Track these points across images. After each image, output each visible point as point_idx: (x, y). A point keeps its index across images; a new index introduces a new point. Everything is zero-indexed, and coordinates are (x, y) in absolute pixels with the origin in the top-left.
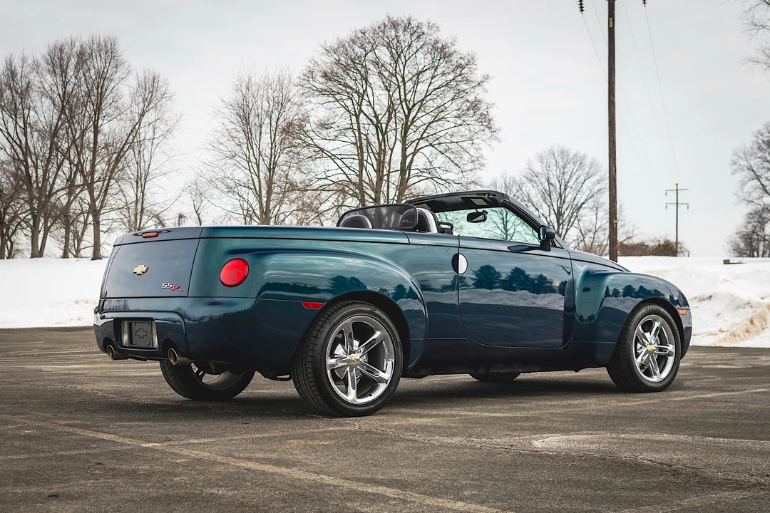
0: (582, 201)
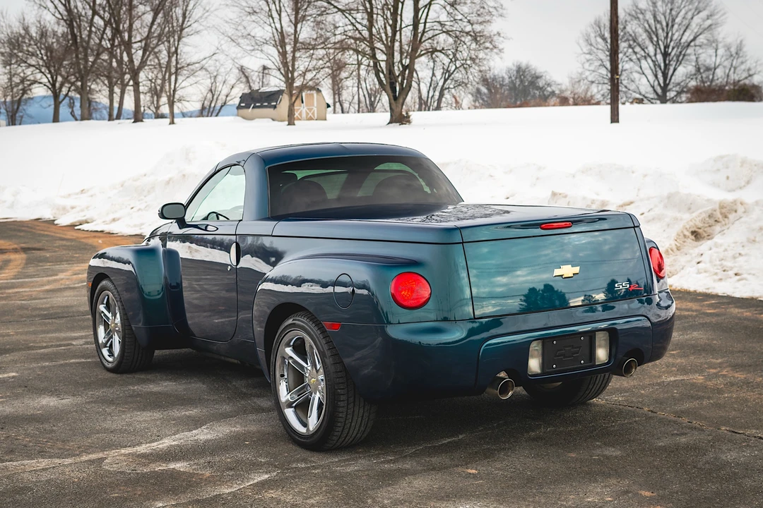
0: (692, 37)
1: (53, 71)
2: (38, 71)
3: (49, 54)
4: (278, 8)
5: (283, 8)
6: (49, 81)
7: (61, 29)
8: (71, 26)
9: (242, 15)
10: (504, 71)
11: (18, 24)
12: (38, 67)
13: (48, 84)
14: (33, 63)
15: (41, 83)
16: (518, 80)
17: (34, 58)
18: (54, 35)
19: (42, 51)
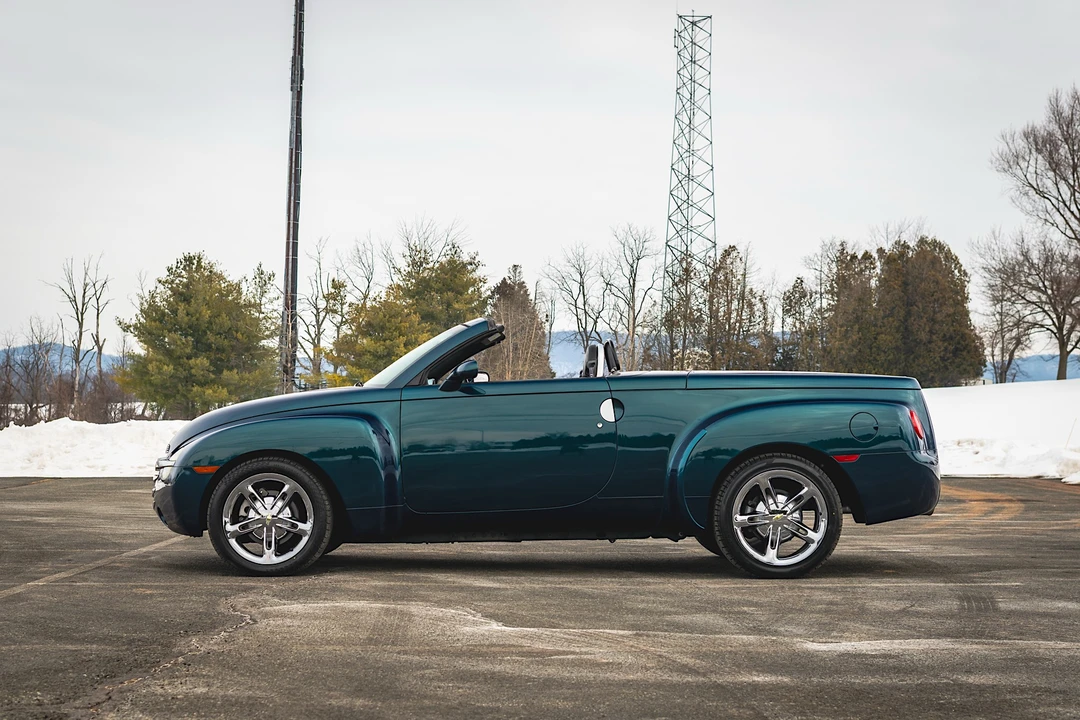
2: (1039, 310)
3: (1055, 287)
11: (1014, 246)
12: (1039, 304)
13: (1052, 328)
14: (1034, 299)
15: (1042, 326)
17: (1034, 292)
18: (1063, 260)
19: (1047, 283)
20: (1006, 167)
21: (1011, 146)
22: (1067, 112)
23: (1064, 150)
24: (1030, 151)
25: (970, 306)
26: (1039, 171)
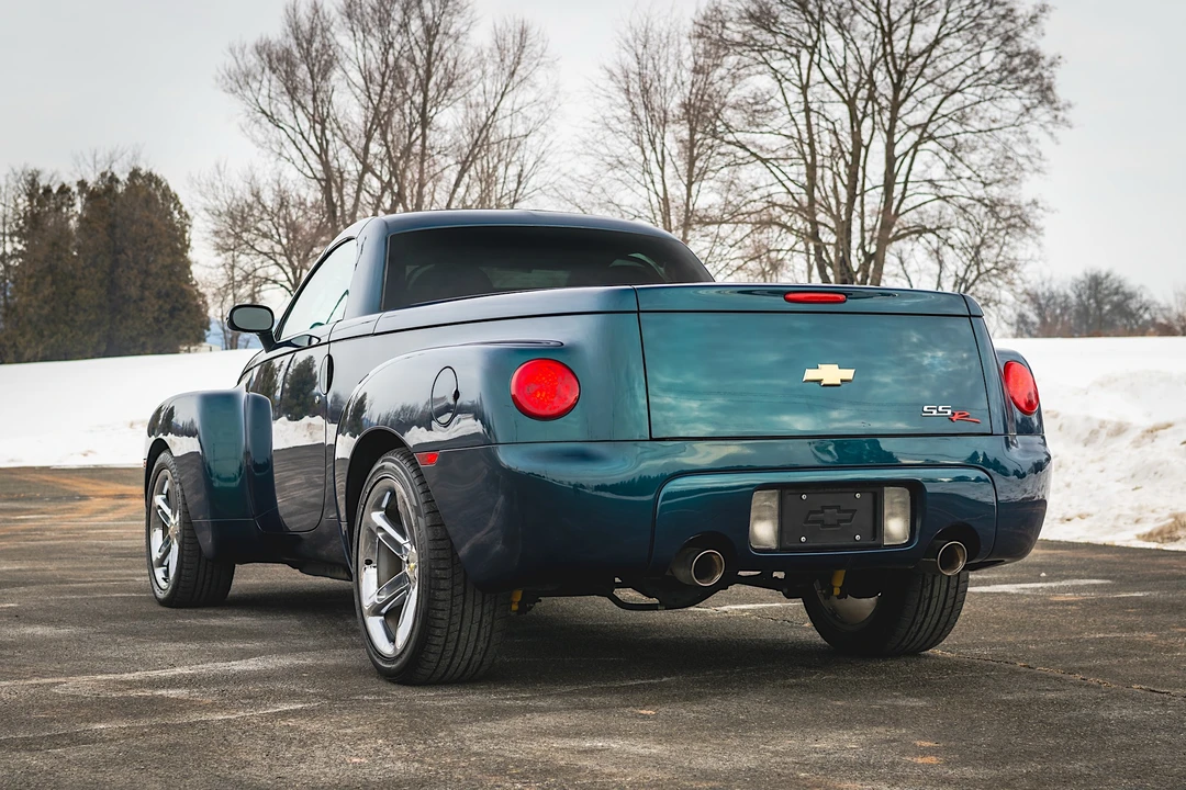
1: (296, 264)
2: (272, 262)
3: (291, 236)
4: (660, 159)
5: (668, 158)
6: (289, 280)
7: (313, 194)
8: (327, 191)
9: (599, 168)
10: (1069, 285)
11: (241, 184)
12: (272, 256)
13: (287, 284)
14: (266, 249)
15: (275, 282)
16: (1092, 301)
17: (266, 241)
18: (300, 204)
19: (281, 230)
20: (235, 85)
21: (241, 63)
22: (306, 26)
23: (302, 72)
24: (263, 69)
25: (191, 255)
26: (272, 94)
